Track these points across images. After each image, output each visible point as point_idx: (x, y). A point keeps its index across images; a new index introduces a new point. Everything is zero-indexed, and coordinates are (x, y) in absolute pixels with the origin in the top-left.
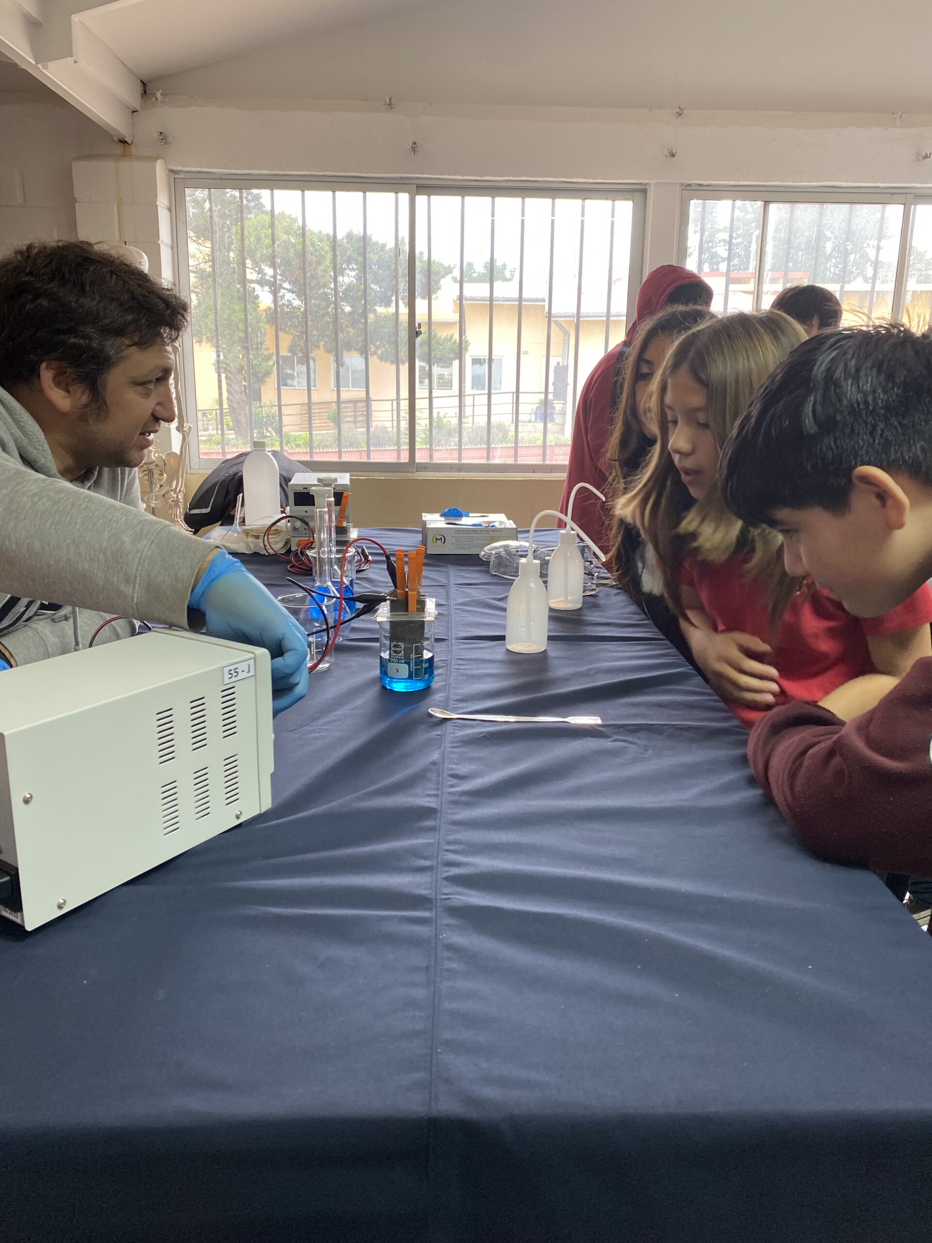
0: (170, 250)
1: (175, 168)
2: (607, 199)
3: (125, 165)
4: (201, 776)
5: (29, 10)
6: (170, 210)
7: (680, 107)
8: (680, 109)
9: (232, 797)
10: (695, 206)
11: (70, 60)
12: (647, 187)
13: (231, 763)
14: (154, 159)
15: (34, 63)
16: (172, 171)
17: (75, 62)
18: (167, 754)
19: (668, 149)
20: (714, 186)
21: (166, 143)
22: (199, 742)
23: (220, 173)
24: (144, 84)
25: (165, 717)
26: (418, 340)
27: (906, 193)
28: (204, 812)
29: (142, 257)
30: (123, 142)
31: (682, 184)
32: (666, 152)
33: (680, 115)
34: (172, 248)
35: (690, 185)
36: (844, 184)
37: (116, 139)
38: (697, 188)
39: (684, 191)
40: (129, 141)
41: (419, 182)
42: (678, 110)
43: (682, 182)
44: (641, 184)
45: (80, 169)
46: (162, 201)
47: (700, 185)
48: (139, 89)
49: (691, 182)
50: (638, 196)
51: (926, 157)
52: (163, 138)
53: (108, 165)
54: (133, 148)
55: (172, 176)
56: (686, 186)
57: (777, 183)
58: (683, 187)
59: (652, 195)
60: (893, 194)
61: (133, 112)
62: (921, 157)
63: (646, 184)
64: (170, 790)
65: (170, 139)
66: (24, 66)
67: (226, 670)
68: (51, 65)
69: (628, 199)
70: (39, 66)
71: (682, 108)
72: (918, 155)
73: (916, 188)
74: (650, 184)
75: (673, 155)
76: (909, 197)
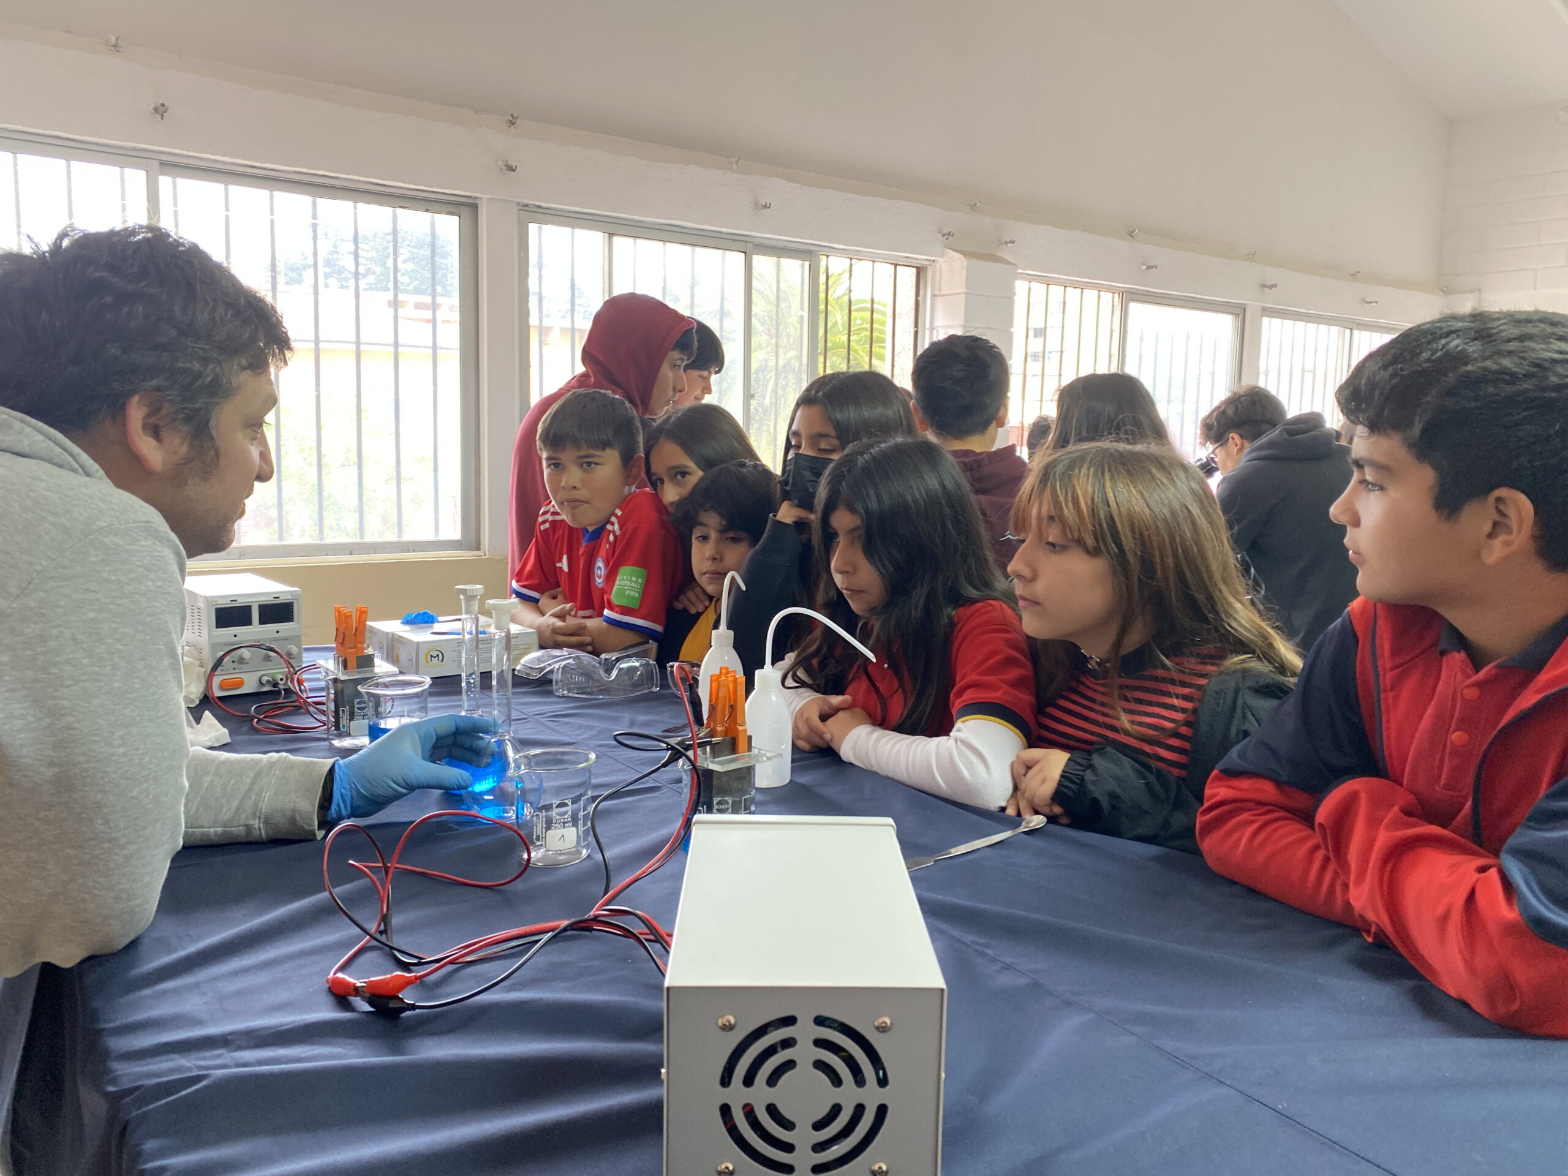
2: (427, 210)
7: (512, 115)
8: (513, 117)
10: (533, 227)
12: (478, 201)
19: (503, 162)
20: (554, 209)
27: (747, 242)
31: (518, 204)
32: (500, 163)
33: (513, 124)
35: (527, 205)
38: (535, 209)
39: (522, 212)
42: (511, 119)
43: (519, 200)
44: (470, 197)
47: (539, 207)
49: (531, 203)
50: (465, 211)
51: (765, 206)
56: (523, 206)
57: (623, 215)
58: (521, 208)
59: (485, 210)
60: (734, 240)
62: (760, 206)
63: (476, 198)
69: (453, 214)
71: (516, 116)
72: (756, 204)
73: (754, 237)
74: (481, 198)
75: (511, 169)
76: (750, 245)
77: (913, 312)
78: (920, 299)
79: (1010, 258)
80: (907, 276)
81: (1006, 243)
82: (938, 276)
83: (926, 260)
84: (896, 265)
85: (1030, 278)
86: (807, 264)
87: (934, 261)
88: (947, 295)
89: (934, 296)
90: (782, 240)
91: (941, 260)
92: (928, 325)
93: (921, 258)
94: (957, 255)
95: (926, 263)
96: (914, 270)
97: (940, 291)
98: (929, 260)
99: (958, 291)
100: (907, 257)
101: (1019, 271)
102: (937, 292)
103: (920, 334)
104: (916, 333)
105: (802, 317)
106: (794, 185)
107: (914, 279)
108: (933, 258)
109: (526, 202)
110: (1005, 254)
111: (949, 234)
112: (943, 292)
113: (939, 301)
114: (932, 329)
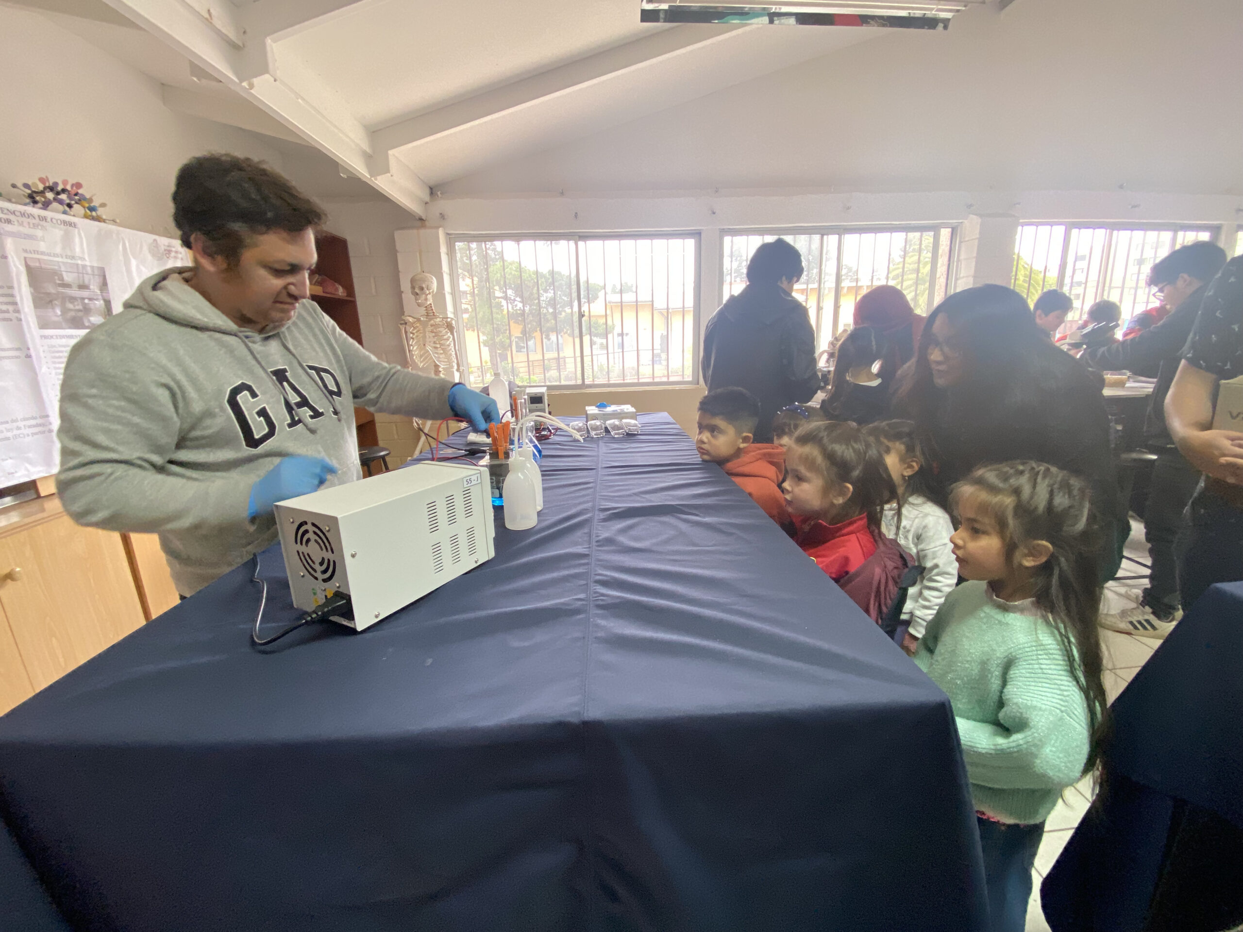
0: (449, 276)
1: (449, 232)
2: (680, 238)
3: (422, 231)
4: (454, 539)
5: (365, 148)
6: (448, 254)
8: (717, 189)
9: (472, 550)
10: (727, 240)
11: (389, 175)
12: (701, 231)
13: (471, 531)
14: (438, 228)
15: (369, 177)
16: (448, 234)
17: (392, 176)
18: (434, 528)
19: (712, 210)
20: (736, 230)
21: (444, 219)
22: (452, 520)
23: (474, 234)
24: (431, 189)
25: (432, 506)
26: (584, 319)
27: (839, 229)
28: (457, 559)
29: (432, 279)
30: (421, 219)
31: (719, 229)
32: (710, 212)
33: (717, 192)
34: (450, 275)
35: (724, 229)
36: (806, 225)
37: (417, 218)
38: (727, 230)
39: (720, 233)
40: (424, 218)
41: (581, 234)
44: (698, 230)
45: (398, 235)
46: (443, 250)
47: (729, 229)
48: (428, 191)
49: (725, 227)
50: (697, 236)
51: (849, 208)
52: (442, 216)
53: (415, 231)
54: (427, 223)
55: (448, 236)
56: (721, 230)
58: (719, 231)
59: (704, 236)
60: (832, 229)
61: (426, 203)
62: (847, 208)
63: (701, 229)
64: (437, 548)
65: (446, 217)
66: (364, 180)
67: (465, 480)
68: (379, 178)
69: (692, 238)
70: (373, 179)
72: (844, 207)
73: (844, 225)
74: (703, 230)
75: (714, 213)
77: (949, 253)
78: (953, 245)
79: (1015, 214)
81: (1015, 205)
82: (964, 231)
83: (956, 222)
87: (962, 222)
88: (968, 241)
89: (961, 242)
90: (861, 225)
91: (966, 221)
93: (953, 221)
94: (974, 216)
95: (956, 224)
96: (949, 229)
97: (964, 239)
98: (959, 222)
99: (975, 237)
100: (944, 223)
101: (1021, 221)
102: (962, 240)
103: (951, 265)
104: (949, 265)
107: (950, 234)
108: (961, 221)
109: (722, 228)
110: (1012, 211)
111: (971, 206)
112: (967, 239)
113: (963, 244)
114: (958, 260)
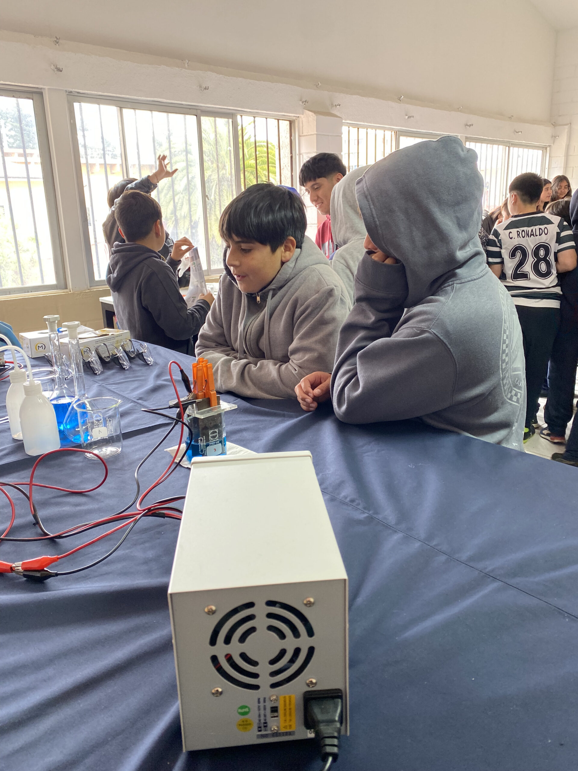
2: (13, 96)
7: (56, 37)
8: (57, 39)
10: (76, 105)
12: (43, 91)
19: (54, 66)
20: (87, 94)
27: (197, 109)
31: (66, 91)
32: (53, 67)
33: (58, 43)
35: (71, 92)
38: (76, 94)
39: (68, 96)
42: (56, 40)
43: (66, 89)
44: (37, 88)
47: (79, 93)
49: (74, 90)
50: (36, 96)
51: (205, 89)
56: (69, 92)
57: (127, 96)
58: (67, 93)
59: (47, 95)
60: (190, 109)
62: (203, 88)
63: (41, 88)
69: (29, 98)
71: (58, 38)
72: (200, 87)
73: (201, 106)
74: (44, 89)
75: (60, 70)
76: (199, 112)
77: (289, 146)
78: (293, 138)
79: (338, 114)
80: (285, 125)
81: (336, 106)
82: (301, 125)
83: (294, 116)
84: (278, 120)
85: (349, 125)
86: (230, 120)
87: (298, 117)
88: (306, 135)
89: (299, 136)
90: (216, 108)
91: (302, 116)
92: (297, 152)
93: (292, 115)
94: (310, 113)
95: (295, 118)
96: (288, 122)
97: (303, 133)
98: (296, 117)
99: (313, 133)
100: (284, 115)
101: (343, 121)
102: (301, 134)
103: (294, 157)
104: (292, 157)
105: (230, 150)
106: (221, 75)
107: (288, 127)
108: (298, 115)
109: (71, 90)
110: (335, 112)
111: (305, 102)
112: (304, 134)
113: (303, 139)
114: (300, 154)
